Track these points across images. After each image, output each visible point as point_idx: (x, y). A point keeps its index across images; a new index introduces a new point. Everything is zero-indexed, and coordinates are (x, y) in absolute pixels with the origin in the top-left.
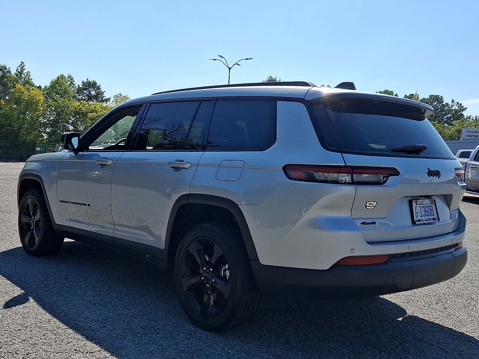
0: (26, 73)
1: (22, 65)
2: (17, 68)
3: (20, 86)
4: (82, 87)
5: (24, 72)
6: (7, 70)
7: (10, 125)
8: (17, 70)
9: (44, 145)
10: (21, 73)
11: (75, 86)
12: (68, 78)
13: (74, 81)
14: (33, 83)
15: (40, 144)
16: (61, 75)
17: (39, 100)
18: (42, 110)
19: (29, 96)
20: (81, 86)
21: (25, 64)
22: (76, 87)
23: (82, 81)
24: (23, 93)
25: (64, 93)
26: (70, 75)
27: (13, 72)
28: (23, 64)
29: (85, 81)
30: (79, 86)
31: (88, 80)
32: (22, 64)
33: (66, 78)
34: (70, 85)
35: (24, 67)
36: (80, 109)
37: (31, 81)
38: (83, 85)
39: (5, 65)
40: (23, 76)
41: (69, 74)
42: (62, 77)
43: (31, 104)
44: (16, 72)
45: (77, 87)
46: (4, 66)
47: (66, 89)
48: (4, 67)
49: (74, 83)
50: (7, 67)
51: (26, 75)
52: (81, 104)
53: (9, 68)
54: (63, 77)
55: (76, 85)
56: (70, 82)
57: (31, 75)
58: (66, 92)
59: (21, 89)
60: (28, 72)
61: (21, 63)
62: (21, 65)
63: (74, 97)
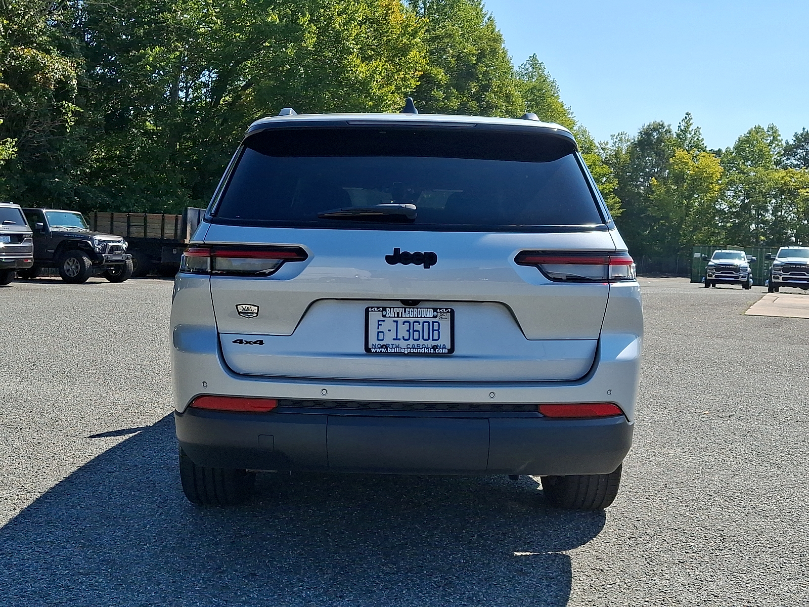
0: (693, 131)
1: (688, 118)
2: (680, 123)
3: (682, 153)
4: (794, 144)
5: (690, 129)
6: (664, 130)
7: (666, 218)
8: (679, 126)
9: (707, 248)
10: (685, 131)
11: (780, 144)
12: (768, 131)
13: (779, 135)
14: (705, 145)
15: (701, 248)
16: (755, 127)
17: (712, 174)
18: (717, 190)
19: (697, 167)
20: (791, 142)
21: (692, 116)
22: (782, 145)
23: (794, 134)
24: (686, 164)
25: (759, 158)
26: (772, 126)
27: (675, 130)
28: (689, 116)
29: (800, 132)
30: (787, 143)
31: (806, 130)
32: (687, 116)
33: (766, 130)
34: (772, 142)
35: (691, 122)
36: (785, 184)
37: (702, 143)
38: (795, 141)
39: (661, 121)
40: (689, 136)
41: (771, 124)
42: (758, 130)
43: (699, 182)
44: (678, 130)
45: (785, 145)
46: (661, 123)
47: (761, 151)
48: (660, 125)
49: (779, 138)
50: (666, 124)
51: (693, 133)
52: (788, 175)
53: (669, 126)
54: (760, 130)
55: (784, 142)
56: (772, 138)
57: (701, 133)
58: (761, 155)
59: (683, 158)
60: (698, 127)
61: (686, 114)
62: (686, 118)
63: (777, 163)
